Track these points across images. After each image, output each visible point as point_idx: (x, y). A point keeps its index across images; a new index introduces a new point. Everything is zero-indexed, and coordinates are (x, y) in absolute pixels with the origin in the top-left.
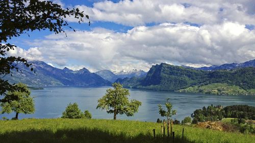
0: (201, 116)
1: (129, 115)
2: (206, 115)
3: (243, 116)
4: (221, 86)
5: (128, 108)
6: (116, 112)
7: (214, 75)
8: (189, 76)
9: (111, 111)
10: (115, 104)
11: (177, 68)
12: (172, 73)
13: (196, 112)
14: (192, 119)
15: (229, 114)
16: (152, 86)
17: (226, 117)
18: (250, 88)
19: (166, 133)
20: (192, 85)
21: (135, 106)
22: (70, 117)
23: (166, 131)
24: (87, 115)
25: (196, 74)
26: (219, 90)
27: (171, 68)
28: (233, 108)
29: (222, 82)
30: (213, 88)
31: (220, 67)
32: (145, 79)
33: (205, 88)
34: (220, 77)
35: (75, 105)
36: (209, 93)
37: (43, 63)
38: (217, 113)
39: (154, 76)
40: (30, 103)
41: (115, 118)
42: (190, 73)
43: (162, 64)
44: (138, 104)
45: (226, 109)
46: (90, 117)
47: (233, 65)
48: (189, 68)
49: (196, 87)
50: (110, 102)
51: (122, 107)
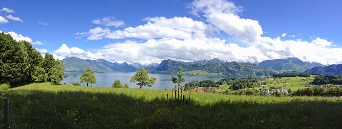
0: (188, 87)
1: (149, 86)
2: (190, 86)
3: (208, 86)
4: (198, 71)
5: (148, 82)
6: (142, 84)
7: (195, 66)
8: (183, 66)
9: (139, 84)
10: (141, 80)
11: (176, 62)
12: (173, 65)
13: (186, 85)
14: (184, 88)
15: (202, 85)
16: (162, 71)
17: (200, 86)
18: (211, 72)
19: (177, 96)
20: (184, 71)
21: (153, 81)
22: (116, 87)
23: (177, 95)
24: (126, 86)
25: (186, 66)
26: (197, 74)
27: (173, 62)
28: (204, 82)
29: (199, 69)
30: (195, 72)
31: (198, 62)
32: (159, 68)
33: (191, 73)
34: (198, 67)
35: (118, 81)
36: (192, 75)
37: (104, 60)
38: (196, 85)
39: (163, 66)
40: (94, 79)
41: (141, 88)
42: (183, 65)
43: (168, 60)
44: (155, 79)
45: (200, 83)
46: (128, 87)
47: (204, 61)
48: (182, 62)
49: (186, 72)
50: (138, 78)
51: (145, 82)
